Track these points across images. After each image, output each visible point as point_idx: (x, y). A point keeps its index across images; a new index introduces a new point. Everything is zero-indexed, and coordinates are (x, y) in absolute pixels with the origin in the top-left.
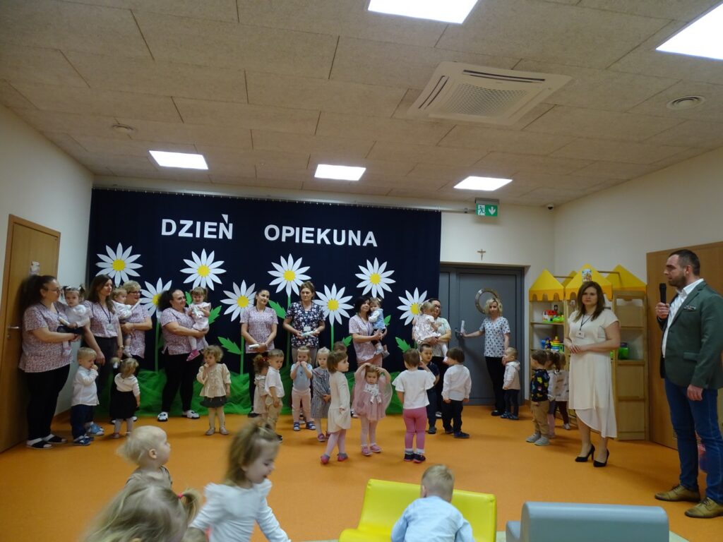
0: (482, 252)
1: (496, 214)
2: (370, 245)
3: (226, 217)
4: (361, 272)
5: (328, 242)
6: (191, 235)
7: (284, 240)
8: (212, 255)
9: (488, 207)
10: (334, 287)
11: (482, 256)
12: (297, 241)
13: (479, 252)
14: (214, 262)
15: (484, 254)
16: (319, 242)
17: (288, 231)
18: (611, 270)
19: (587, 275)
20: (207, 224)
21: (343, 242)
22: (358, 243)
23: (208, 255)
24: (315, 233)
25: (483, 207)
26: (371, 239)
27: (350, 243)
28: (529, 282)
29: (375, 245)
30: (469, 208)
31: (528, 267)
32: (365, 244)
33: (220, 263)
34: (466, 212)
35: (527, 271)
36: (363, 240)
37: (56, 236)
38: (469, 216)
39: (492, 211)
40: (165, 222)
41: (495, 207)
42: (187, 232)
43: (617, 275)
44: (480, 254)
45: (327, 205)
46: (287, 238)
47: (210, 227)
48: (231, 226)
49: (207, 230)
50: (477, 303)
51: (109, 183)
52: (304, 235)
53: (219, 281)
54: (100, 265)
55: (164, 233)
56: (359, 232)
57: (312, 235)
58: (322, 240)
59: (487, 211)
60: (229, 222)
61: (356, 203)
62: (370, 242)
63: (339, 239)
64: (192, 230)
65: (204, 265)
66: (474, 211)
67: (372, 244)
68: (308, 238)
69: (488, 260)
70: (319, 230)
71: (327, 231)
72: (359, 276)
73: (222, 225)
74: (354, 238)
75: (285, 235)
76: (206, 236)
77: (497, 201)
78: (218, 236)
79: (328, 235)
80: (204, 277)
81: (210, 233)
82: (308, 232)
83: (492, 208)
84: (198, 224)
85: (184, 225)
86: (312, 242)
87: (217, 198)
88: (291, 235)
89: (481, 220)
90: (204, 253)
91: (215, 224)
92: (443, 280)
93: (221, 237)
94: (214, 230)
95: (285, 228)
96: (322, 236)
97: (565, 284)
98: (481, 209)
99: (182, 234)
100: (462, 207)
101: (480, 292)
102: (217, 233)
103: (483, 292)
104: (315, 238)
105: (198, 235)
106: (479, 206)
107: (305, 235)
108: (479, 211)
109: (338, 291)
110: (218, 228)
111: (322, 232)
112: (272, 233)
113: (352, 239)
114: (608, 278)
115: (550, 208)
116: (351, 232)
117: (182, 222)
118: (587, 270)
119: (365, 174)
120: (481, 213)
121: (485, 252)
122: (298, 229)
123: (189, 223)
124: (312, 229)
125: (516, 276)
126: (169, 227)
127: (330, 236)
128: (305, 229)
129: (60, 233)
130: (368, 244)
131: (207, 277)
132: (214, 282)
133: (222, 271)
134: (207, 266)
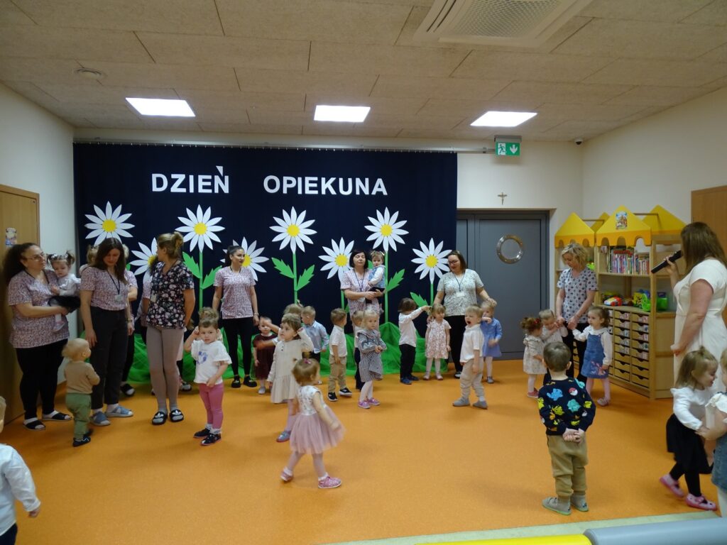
0: (502, 196)
1: (518, 152)
2: (379, 194)
3: (220, 169)
4: (371, 224)
5: (333, 192)
6: (184, 190)
7: (285, 191)
8: (209, 211)
9: (509, 145)
10: (342, 241)
11: (503, 200)
12: (300, 192)
13: (499, 196)
14: (211, 218)
15: (505, 198)
16: (323, 192)
17: (289, 182)
18: (649, 212)
19: (622, 218)
20: (201, 177)
21: (349, 192)
22: (366, 192)
23: (204, 212)
24: (319, 183)
25: (504, 145)
26: (380, 187)
27: (358, 193)
28: (554, 227)
29: (385, 193)
30: (488, 147)
31: (554, 210)
32: (374, 193)
33: (218, 220)
34: (484, 152)
35: (553, 213)
36: (371, 189)
37: (34, 198)
38: (487, 156)
39: (514, 150)
40: (155, 176)
41: (517, 145)
42: (180, 186)
43: (656, 216)
44: (501, 198)
45: (330, 151)
46: (288, 189)
47: (204, 180)
48: (227, 178)
49: (201, 184)
50: (499, 251)
51: (90, 136)
52: (307, 186)
53: (217, 239)
54: (89, 226)
55: (155, 189)
56: (367, 180)
57: (315, 185)
58: (327, 190)
59: (507, 149)
60: (225, 173)
61: (363, 147)
62: (380, 190)
63: (346, 189)
64: (185, 184)
65: (200, 222)
66: (494, 151)
67: (381, 193)
68: (311, 189)
69: (509, 204)
70: (323, 179)
71: (332, 179)
72: (368, 228)
73: (217, 178)
74: (362, 186)
75: (286, 186)
76: (201, 190)
77: (519, 138)
78: (213, 191)
79: (332, 184)
80: (201, 236)
81: (204, 187)
82: (311, 182)
83: (514, 146)
84: (191, 177)
85: (176, 180)
86: (316, 192)
87: (209, 148)
88: (293, 185)
89: (502, 161)
90: (199, 209)
91: (209, 177)
92: (461, 228)
93: (217, 191)
94: (209, 184)
95: (285, 179)
96: (326, 185)
97: (595, 228)
98: (501, 147)
99: (175, 189)
100: (480, 147)
101: (502, 239)
102: (212, 187)
103: (505, 239)
104: (319, 188)
105: (192, 190)
106: (499, 144)
108: (499, 150)
109: (346, 245)
110: (212, 181)
111: (326, 181)
112: (272, 184)
113: (360, 188)
114: (644, 220)
115: (579, 143)
116: (358, 181)
117: (174, 176)
118: (621, 213)
119: (370, 114)
120: (502, 152)
121: (506, 196)
122: (300, 179)
123: (181, 178)
124: (316, 179)
125: (541, 220)
126: (160, 183)
127: (335, 185)
128: (307, 179)
129: (38, 195)
130: (377, 192)
131: (204, 235)
132: (212, 241)
133: (221, 228)
134: (204, 223)
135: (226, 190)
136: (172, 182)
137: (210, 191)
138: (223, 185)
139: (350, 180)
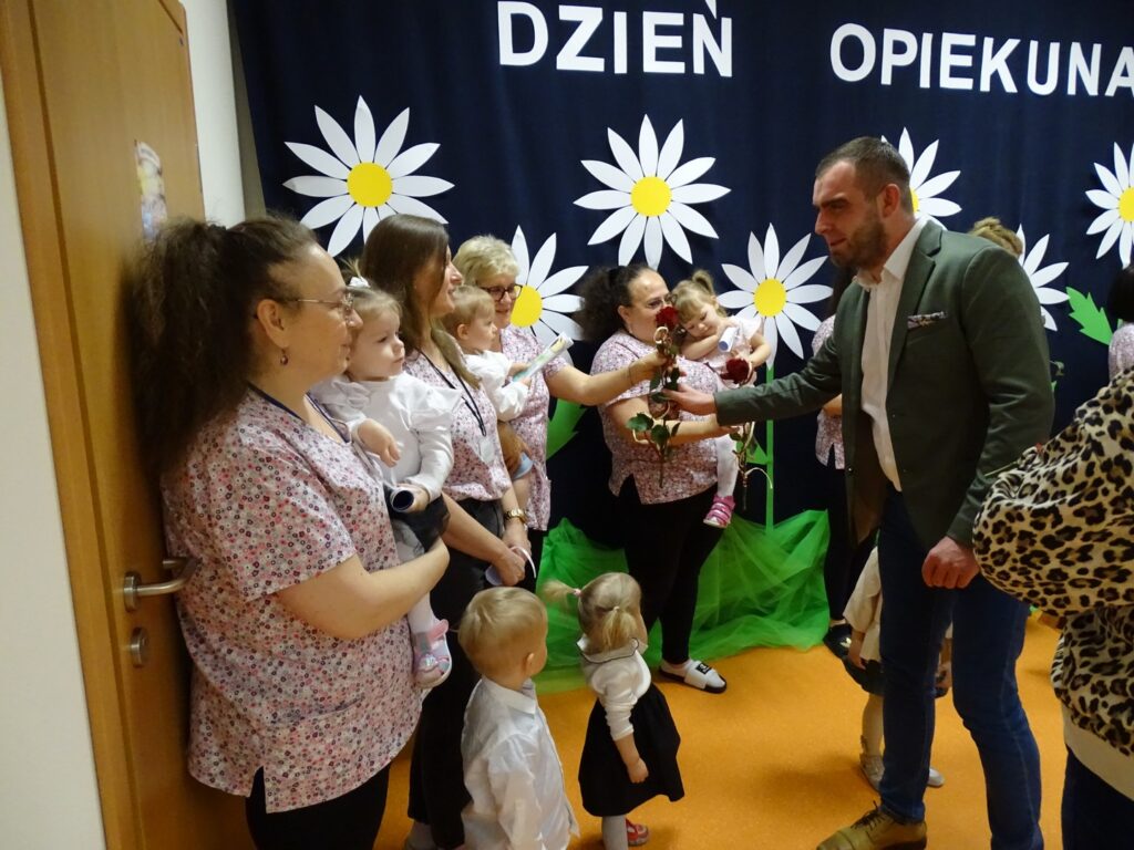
2: (1125, 93)
4: (1100, 185)
5: (1010, 86)
6: (596, 65)
7: (886, 79)
8: (677, 134)
12: (925, 82)
14: (684, 162)
16: (985, 86)
17: (900, 48)
20: (651, 19)
22: (1092, 89)
23: (662, 138)
24: (977, 53)
26: (1126, 73)
27: (1072, 90)
32: (1110, 92)
33: (704, 164)
36: (1104, 77)
37: (179, 28)
40: (506, 11)
42: (585, 52)
46: (896, 70)
47: (661, 30)
48: (726, 24)
49: (651, 42)
52: (946, 62)
53: (705, 228)
54: (301, 185)
55: (508, 57)
56: (1097, 49)
57: (967, 61)
58: (995, 78)
60: (722, 12)
62: (1125, 82)
63: (1042, 79)
64: (600, 44)
65: (650, 174)
67: (1128, 92)
68: (955, 72)
70: (989, 42)
71: (1011, 45)
72: (1093, 196)
73: (699, 21)
74: (1084, 70)
75: (891, 60)
76: (651, 65)
78: (689, 67)
79: (1010, 61)
80: (653, 219)
81: (663, 55)
82: (956, 50)
84: (620, 19)
85: (574, 26)
86: (967, 84)
88: (905, 60)
90: (647, 131)
91: (676, 19)
93: (699, 68)
95: (891, 35)
96: (995, 63)
99: (570, 59)
102: (685, 54)
104: (973, 72)
105: (621, 66)
107: (948, 60)
109: (1030, 245)
110: (686, 32)
111: (995, 50)
112: (852, 53)
113: (1078, 74)
116: (1076, 48)
117: (567, 13)
122: (927, 38)
123: (589, 19)
124: (970, 40)
127: (1017, 63)
128: (947, 40)
130: (1119, 90)
131: (664, 216)
132: (689, 234)
133: (716, 192)
134: (662, 176)
135: (725, 68)
136: (561, 33)
137: (678, 68)
138: (716, 51)
139: (1055, 48)
